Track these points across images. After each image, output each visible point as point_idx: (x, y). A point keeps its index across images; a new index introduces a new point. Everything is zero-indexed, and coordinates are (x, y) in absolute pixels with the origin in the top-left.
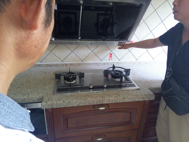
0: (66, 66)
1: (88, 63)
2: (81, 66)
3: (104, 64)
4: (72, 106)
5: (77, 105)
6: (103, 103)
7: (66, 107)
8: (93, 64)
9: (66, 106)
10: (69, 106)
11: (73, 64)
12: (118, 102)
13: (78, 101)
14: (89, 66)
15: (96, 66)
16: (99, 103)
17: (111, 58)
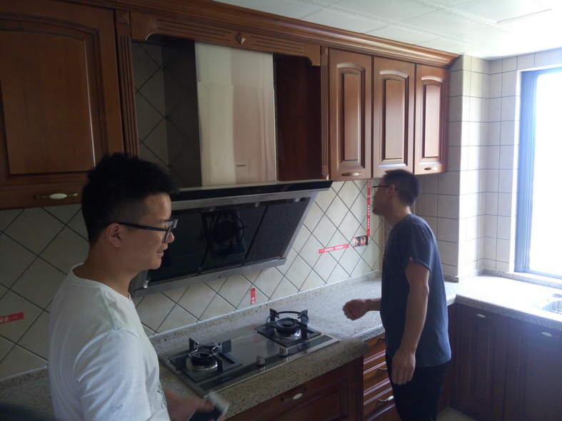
0: (165, 340)
1: (211, 321)
2: (199, 332)
3: (244, 314)
4: (248, 408)
5: (257, 403)
6: (297, 385)
7: (238, 413)
8: (222, 320)
9: (240, 412)
10: (244, 409)
11: (181, 330)
12: (320, 374)
13: (257, 393)
14: (214, 327)
15: (228, 322)
16: (291, 388)
17: (253, 299)
